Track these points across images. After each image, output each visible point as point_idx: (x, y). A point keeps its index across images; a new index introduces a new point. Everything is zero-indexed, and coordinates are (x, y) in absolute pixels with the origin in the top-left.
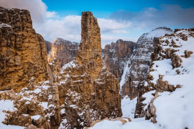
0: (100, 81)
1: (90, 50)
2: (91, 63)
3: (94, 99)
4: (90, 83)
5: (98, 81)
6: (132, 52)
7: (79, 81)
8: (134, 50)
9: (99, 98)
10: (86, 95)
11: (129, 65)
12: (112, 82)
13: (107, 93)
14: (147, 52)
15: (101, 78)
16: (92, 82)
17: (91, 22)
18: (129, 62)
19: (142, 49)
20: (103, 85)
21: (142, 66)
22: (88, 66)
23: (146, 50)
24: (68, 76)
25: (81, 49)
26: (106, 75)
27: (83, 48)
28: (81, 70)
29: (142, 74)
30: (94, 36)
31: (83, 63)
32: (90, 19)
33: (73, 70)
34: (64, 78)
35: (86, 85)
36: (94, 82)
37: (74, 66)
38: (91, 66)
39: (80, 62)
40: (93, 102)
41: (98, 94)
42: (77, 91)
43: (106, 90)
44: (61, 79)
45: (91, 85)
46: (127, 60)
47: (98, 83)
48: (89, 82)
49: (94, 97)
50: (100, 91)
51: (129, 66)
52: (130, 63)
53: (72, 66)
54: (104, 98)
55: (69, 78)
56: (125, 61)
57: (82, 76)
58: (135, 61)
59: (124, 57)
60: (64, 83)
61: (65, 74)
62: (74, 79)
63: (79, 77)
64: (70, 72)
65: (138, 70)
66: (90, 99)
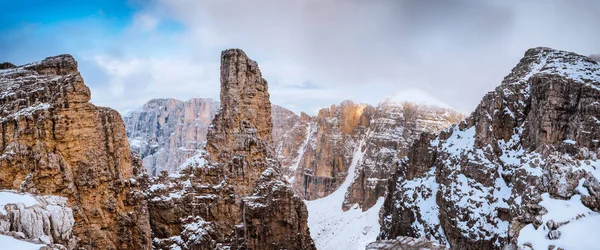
0: (256, 201)
1: (236, 130)
2: (235, 161)
3: (242, 236)
4: (233, 203)
5: (251, 201)
6: (368, 125)
7: (209, 196)
8: (373, 121)
9: (254, 236)
10: (224, 227)
11: (363, 148)
12: (284, 204)
13: (274, 225)
14: (394, 127)
15: (259, 194)
16: (238, 201)
17: (237, 71)
18: (363, 142)
19: (385, 120)
20: (263, 209)
21: (384, 151)
22: (230, 165)
23: (392, 122)
24: (188, 183)
25: (216, 128)
26: (270, 189)
27: (219, 127)
28: (214, 174)
29: (383, 166)
30: (246, 99)
31: (219, 158)
32: (237, 64)
33: (199, 172)
34: (179, 188)
35: (224, 208)
36: (243, 202)
37: (202, 163)
38: (236, 168)
39: (214, 158)
40: (240, 242)
41: (251, 228)
42: (203, 215)
43: (270, 221)
44: (175, 187)
45: (235, 209)
46: (360, 139)
47: (251, 204)
48: (231, 202)
49: (241, 232)
50: (256, 222)
51: (362, 151)
52: (365, 144)
53: (197, 164)
54: (265, 236)
55: (188, 189)
56: (355, 141)
57: (215, 187)
58: (372, 142)
59: (354, 132)
60: (179, 197)
61: (184, 179)
62: (201, 191)
63: (209, 188)
64: (192, 175)
65: (378, 159)
66: (233, 234)
